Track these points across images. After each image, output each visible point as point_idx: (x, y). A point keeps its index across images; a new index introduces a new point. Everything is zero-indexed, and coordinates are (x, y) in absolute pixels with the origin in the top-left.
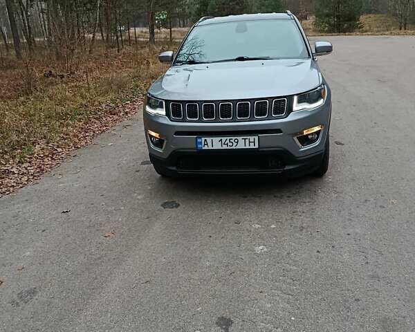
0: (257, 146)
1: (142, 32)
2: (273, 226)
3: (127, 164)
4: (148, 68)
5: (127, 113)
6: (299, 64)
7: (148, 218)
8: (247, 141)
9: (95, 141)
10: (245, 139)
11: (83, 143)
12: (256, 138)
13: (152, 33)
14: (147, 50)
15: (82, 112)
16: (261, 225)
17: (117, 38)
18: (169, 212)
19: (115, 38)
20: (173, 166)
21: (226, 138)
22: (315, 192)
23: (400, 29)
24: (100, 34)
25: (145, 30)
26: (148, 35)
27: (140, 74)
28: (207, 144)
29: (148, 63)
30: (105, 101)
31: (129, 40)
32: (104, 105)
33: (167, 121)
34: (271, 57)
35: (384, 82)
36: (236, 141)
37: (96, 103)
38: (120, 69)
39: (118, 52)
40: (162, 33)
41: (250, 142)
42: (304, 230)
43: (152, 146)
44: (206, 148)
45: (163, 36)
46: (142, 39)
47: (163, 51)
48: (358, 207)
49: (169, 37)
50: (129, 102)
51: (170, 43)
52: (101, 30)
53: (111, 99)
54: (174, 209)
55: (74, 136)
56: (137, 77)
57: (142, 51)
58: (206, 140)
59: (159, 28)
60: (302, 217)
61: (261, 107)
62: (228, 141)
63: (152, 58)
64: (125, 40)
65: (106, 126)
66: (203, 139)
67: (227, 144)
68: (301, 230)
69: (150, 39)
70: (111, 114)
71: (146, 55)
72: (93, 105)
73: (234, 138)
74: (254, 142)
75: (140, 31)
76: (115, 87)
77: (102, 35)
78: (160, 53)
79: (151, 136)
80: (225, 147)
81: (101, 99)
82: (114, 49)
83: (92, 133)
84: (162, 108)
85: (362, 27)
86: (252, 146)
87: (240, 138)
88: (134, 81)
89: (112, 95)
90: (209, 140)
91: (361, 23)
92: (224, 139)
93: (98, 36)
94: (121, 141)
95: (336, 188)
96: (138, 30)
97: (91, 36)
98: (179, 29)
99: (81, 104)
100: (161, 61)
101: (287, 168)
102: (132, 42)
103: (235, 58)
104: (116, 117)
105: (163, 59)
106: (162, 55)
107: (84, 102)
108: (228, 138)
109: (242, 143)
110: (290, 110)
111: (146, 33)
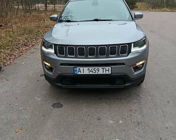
0: (110, 73)
1: (41, 6)
2: (121, 122)
3: (32, 75)
4: (44, 23)
5: (33, 45)
6: (125, 24)
7: (44, 116)
8: (104, 70)
9: (15, 61)
10: (103, 69)
11: (9, 63)
12: (110, 68)
13: (46, 6)
14: (44, 14)
15: (9, 45)
16: (113, 121)
17: (30, 8)
18: (57, 111)
19: (29, 8)
20: (59, 83)
21: (91, 68)
22: (139, 95)
23: (153, 9)
24: (22, 6)
25: (43, 5)
26: (44, 8)
27: (40, 25)
28: (80, 71)
29: (44, 20)
30: (22, 39)
31: (35, 9)
32: (21, 41)
33: (55, 57)
34: (113, 20)
35: (154, 32)
36: (98, 69)
37: (17, 40)
38: (31, 22)
39: (30, 15)
40: (51, 7)
41: (106, 70)
42: (140, 125)
43: (46, 70)
44: (79, 73)
45: (51, 8)
46: (41, 9)
47: (51, 14)
48: (165, 106)
49: (54, 8)
50: (34, 39)
51: (54, 11)
52: (22, 5)
53: (25, 38)
54: (60, 108)
55: (4, 59)
56: (39, 27)
57: (42, 15)
58: (79, 69)
59: (49, 4)
60: (136, 114)
61: (113, 50)
62: (93, 70)
63: (46, 18)
64: (34, 9)
65: (22, 53)
66: (78, 68)
67: (92, 71)
68: (138, 125)
69: (45, 9)
70: (25, 46)
71: (43, 16)
72: (15, 41)
73: (97, 68)
74: (109, 70)
75: (40, 6)
76: (27, 32)
77: (23, 7)
78: (50, 15)
79: (45, 65)
80: (91, 73)
81: (20, 38)
82: (28, 13)
83: (14, 57)
84: (52, 48)
85: (137, 8)
86: (107, 73)
87: (100, 68)
88: (37, 29)
89: (26, 36)
90: (81, 69)
91: (136, 6)
92: (90, 68)
93: (21, 7)
94: (30, 61)
95: (149, 93)
96: (39, 5)
97: (17, 7)
98: (58, 5)
99: (10, 40)
100: (51, 20)
101: (126, 85)
102: (37, 10)
103: (93, 19)
104: (27, 47)
105: (52, 19)
106: (51, 16)
107: (11, 39)
108: (93, 68)
109: (101, 71)
110: (130, 52)
111: (43, 6)
